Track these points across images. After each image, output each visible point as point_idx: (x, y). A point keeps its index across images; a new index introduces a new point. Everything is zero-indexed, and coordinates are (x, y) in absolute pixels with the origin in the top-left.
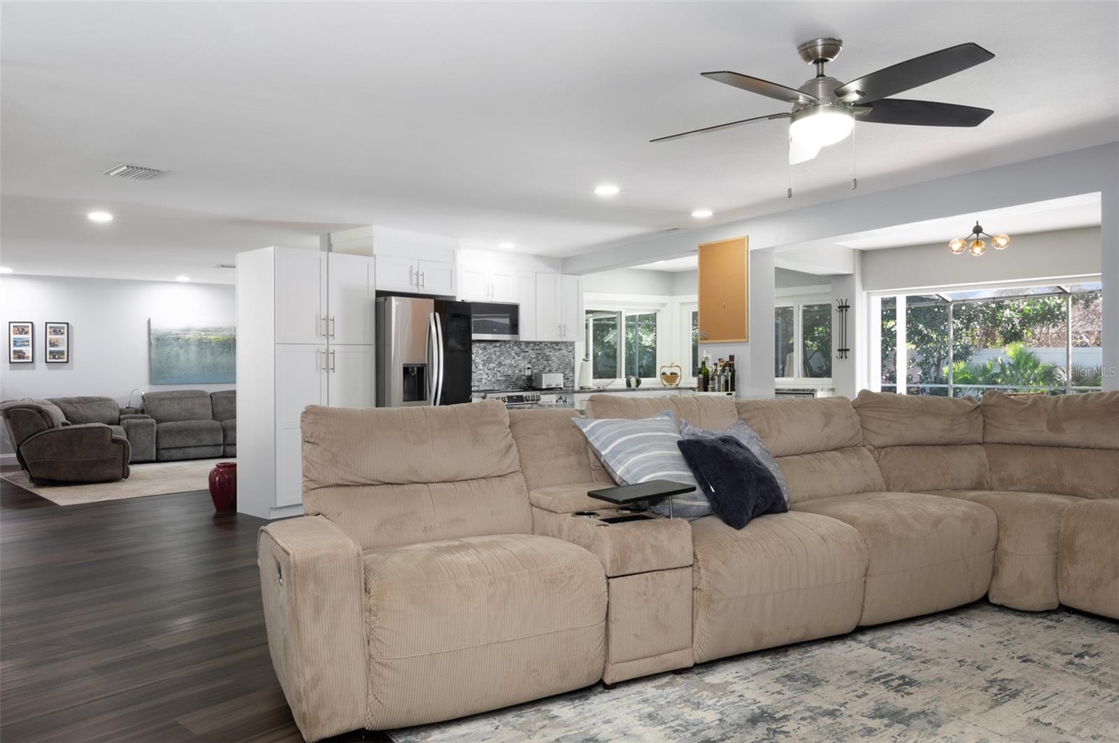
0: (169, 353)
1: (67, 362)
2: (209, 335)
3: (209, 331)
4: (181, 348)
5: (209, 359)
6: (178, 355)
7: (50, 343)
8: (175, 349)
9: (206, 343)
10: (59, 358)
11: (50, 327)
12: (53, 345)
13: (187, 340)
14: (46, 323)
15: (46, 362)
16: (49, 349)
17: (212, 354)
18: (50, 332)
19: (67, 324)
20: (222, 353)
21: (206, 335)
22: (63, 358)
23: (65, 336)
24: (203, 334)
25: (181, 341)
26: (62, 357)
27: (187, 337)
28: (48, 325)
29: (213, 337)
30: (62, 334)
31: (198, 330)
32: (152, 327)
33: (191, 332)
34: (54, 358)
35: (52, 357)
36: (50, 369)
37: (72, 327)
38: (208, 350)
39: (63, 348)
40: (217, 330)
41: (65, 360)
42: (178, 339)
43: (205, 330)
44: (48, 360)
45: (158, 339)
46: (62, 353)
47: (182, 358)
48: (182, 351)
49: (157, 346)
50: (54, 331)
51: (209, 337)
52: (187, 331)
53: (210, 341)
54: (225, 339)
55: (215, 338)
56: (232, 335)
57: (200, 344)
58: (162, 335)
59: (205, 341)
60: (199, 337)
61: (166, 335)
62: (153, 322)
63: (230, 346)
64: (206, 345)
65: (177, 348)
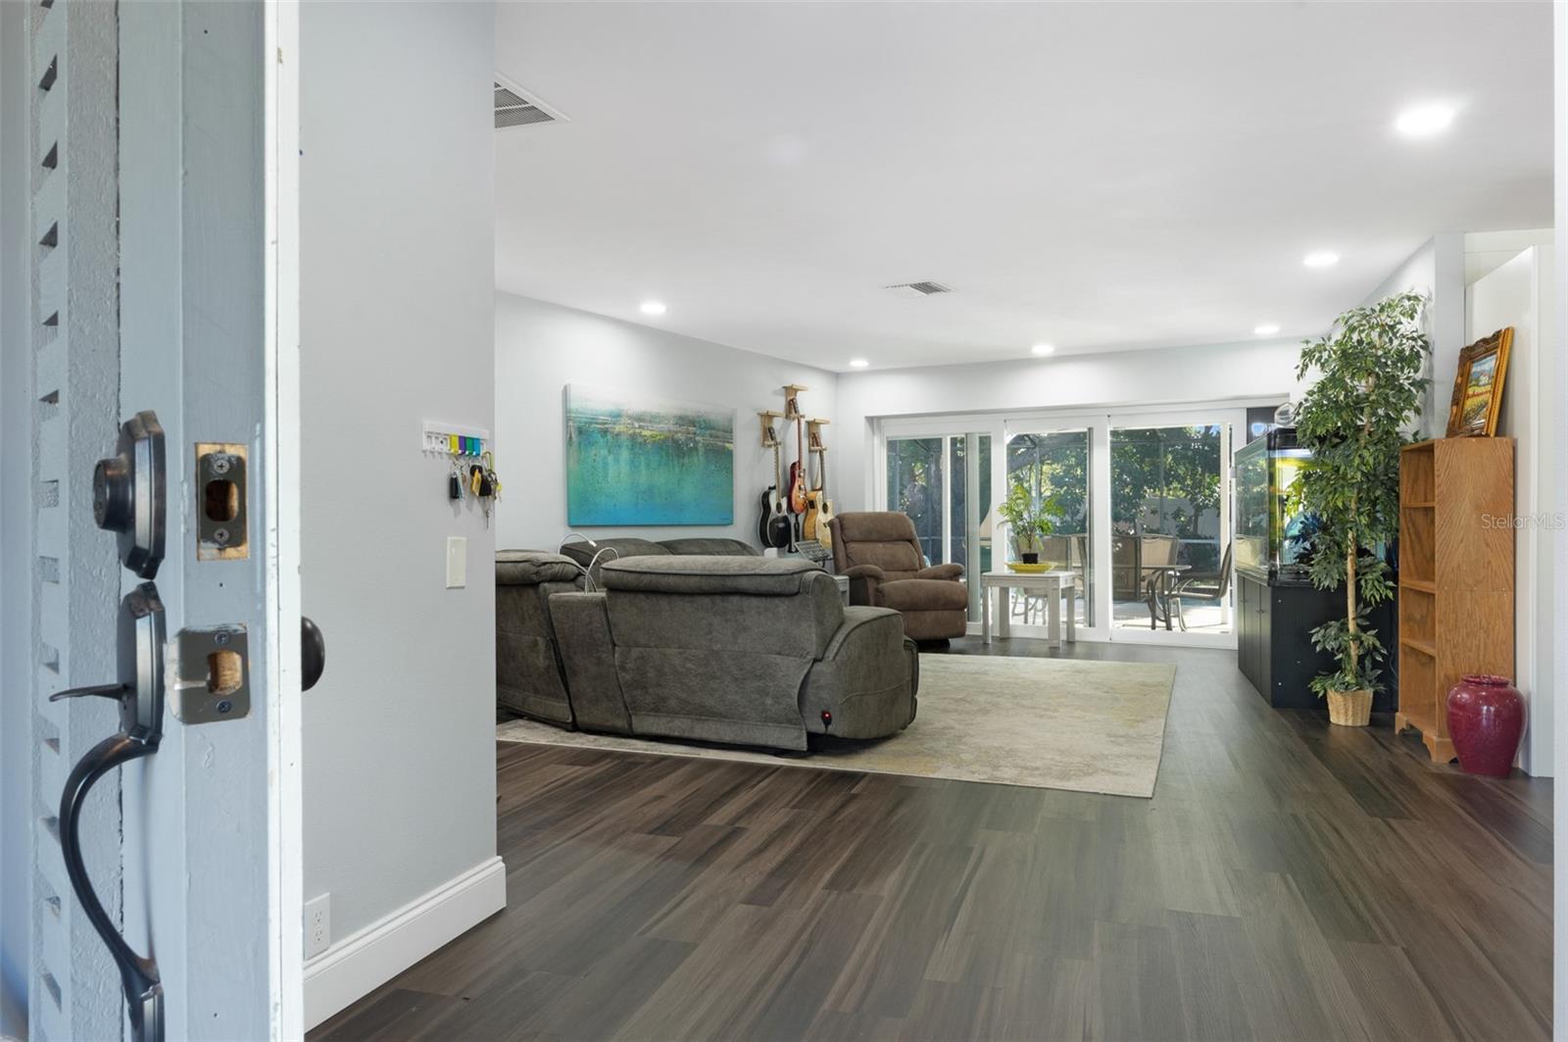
5: (643, 478)
6: (606, 464)
9: (640, 444)
13: (617, 435)
20: (659, 465)
21: (640, 427)
24: (636, 425)
25: (609, 437)
31: (630, 417)
32: (571, 404)
33: (623, 420)
38: (642, 458)
40: (654, 419)
43: (639, 418)
51: (644, 433)
52: (617, 416)
53: (645, 441)
54: (662, 437)
55: (651, 436)
56: (670, 431)
57: (632, 446)
58: (586, 423)
59: (640, 440)
60: (631, 431)
61: (591, 423)
62: (573, 393)
63: (667, 454)
64: (640, 449)
65: (604, 452)
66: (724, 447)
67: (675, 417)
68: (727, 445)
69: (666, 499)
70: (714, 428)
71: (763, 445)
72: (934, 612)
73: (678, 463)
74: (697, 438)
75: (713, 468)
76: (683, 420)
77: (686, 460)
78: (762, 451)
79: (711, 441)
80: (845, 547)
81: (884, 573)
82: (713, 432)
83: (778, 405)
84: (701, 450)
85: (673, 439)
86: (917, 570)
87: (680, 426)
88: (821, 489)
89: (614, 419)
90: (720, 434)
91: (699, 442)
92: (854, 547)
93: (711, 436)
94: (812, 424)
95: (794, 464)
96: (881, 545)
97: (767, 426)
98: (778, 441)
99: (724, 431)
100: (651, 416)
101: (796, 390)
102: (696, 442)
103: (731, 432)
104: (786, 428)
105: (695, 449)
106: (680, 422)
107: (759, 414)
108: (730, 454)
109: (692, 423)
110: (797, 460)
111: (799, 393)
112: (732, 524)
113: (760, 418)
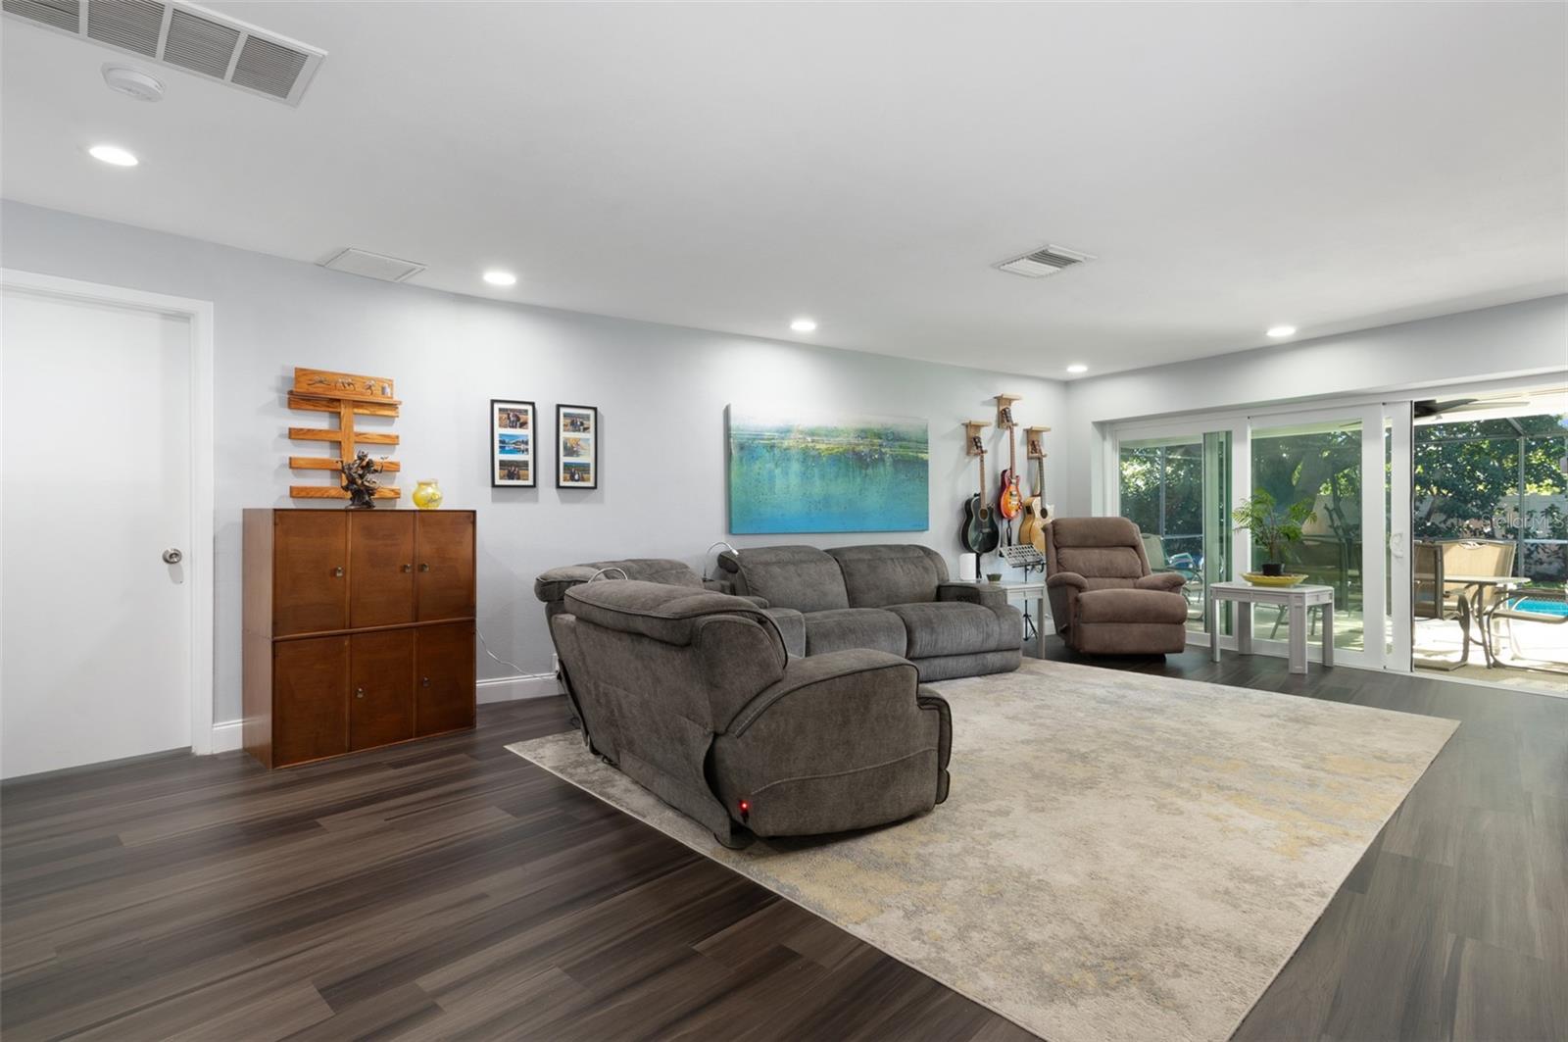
0: (759, 474)
1: (595, 487)
2: (818, 442)
3: (819, 435)
4: (777, 465)
5: (817, 488)
6: (772, 478)
7: (565, 448)
8: (768, 466)
9: (813, 457)
10: (582, 479)
11: (565, 415)
12: (570, 452)
13: (785, 449)
14: (559, 407)
15: (558, 486)
16: (563, 459)
17: (823, 477)
18: (565, 425)
19: (595, 409)
20: (837, 477)
21: (813, 441)
22: (588, 480)
23: (590, 435)
24: (809, 439)
25: (776, 451)
26: (585, 476)
27: (786, 444)
28: (563, 411)
29: (823, 446)
30: (585, 429)
31: (801, 432)
32: (733, 423)
33: (792, 435)
34: (572, 479)
35: (568, 476)
36: (563, 501)
37: (602, 416)
38: (816, 470)
39: (586, 458)
40: (830, 433)
41: (591, 484)
42: (772, 447)
43: (812, 433)
44: (563, 483)
45: (742, 447)
46: (584, 468)
47: (779, 483)
48: (778, 471)
49: (741, 459)
50: (573, 423)
52: (786, 432)
54: (841, 450)
55: (827, 449)
56: (850, 444)
57: (805, 459)
58: (749, 439)
59: (813, 453)
60: (803, 446)
61: (754, 439)
62: (733, 412)
63: (847, 464)
64: (813, 461)
65: (771, 465)
66: (917, 457)
67: (856, 430)
68: (923, 455)
69: (845, 508)
70: (904, 440)
71: (968, 453)
72: (1143, 625)
73: (860, 472)
74: (883, 450)
75: (903, 477)
76: (864, 434)
77: (870, 471)
78: (967, 460)
79: (901, 451)
80: (1057, 553)
81: (1086, 580)
82: (904, 443)
83: (990, 414)
84: (888, 460)
85: (854, 451)
86: (1138, 578)
87: (862, 438)
88: (1040, 495)
89: (783, 435)
90: (911, 444)
91: (886, 453)
92: (1067, 553)
93: (901, 447)
94: (1029, 432)
95: (1005, 472)
96: (1097, 551)
97: (972, 435)
98: (984, 449)
99: (917, 442)
101: (1010, 401)
103: (927, 442)
104: (996, 438)
105: (882, 460)
106: (863, 435)
107: (963, 424)
108: (925, 463)
109: (879, 436)
110: (1009, 467)
111: (1013, 403)
112: (927, 529)
113: (963, 429)
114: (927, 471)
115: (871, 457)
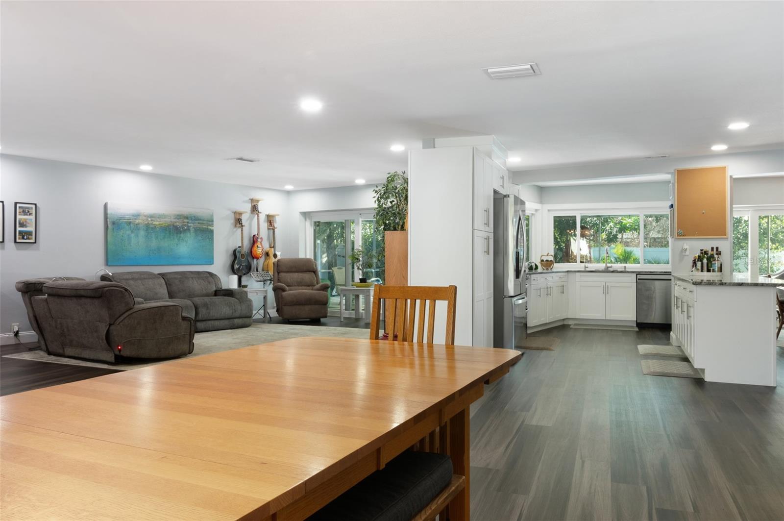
0: (123, 236)
1: (35, 242)
2: (154, 221)
4: (132, 232)
5: (154, 243)
6: (129, 238)
7: (20, 223)
8: (127, 232)
9: (152, 228)
10: (28, 238)
11: (20, 207)
12: (22, 225)
13: (137, 224)
14: (16, 203)
15: (15, 242)
16: (18, 229)
17: (157, 238)
18: (19, 212)
19: (35, 205)
21: (152, 220)
22: (31, 239)
23: (33, 217)
24: (150, 220)
25: (132, 225)
26: (30, 237)
27: (137, 221)
28: (18, 205)
29: (157, 223)
30: (30, 214)
31: (145, 216)
32: (109, 212)
33: (141, 217)
34: (23, 238)
35: (21, 237)
36: (18, 249)
37: (39, 208)
39: (31, 228)
40: (160, 216)
41: (33, 241)
42: (130, 223)
43: (151, 216)
44: (18, 240)
45: (114, 223)
46: (30, 233)
47: (134, 241)
48: (133, 235)
50: (23, 211)
51: (154, 223)
52: (137, 216)
53: (155, 226)
54: (166, 225)
55: (159, 224)
56: (172, 222)
57: (147, 229)
58: (117, 219)
59: (151, 226)
60: (147, 222)
61: (120, 219)
62: (109, 206)
63: (170, 232)
64: (152, 230)
65: (129, 232)
66: (208, 228)
67: (175, 215)
68: (211, 227)
70: (201, 220)
71: (235, 226)
72: (309, 306)
73: (177, 236)
74: (189, 225)
75: (200, 238)
76: (179, 217)
77: (182, 235)
78: (235, 229)
79: (199, 226)
80: (278, 275)
81: (286, 287)
82: (200, 221)
83: (248, 207)
84: (192, 230)
85: (173, 225)
86: (314, 286)
87: (178, 219)
88: (273, 247)
89: (135, 217)
90: (205, 222)
91: (191, 226)
92: (282, 275)
93: (199, 223)
94: (268, 216)
95: (254, 236)
96: (296, 274)
97: (238, 217)
98: (243, 224)
99: (208, 221)
100: (159, 215)
101: (258, 201)
102: (188, 227)
103: (213, 221)
104: (251, 219)
105: (188, 229)
106: (178, 217)
107: (233, 212)
108: (212, 231)
109: (187, 218)
110: (257, 233)
111: (260, 202)
112: (213, 264)
113: (233, 214)
114: (213, 235)
115: (183, 228)
